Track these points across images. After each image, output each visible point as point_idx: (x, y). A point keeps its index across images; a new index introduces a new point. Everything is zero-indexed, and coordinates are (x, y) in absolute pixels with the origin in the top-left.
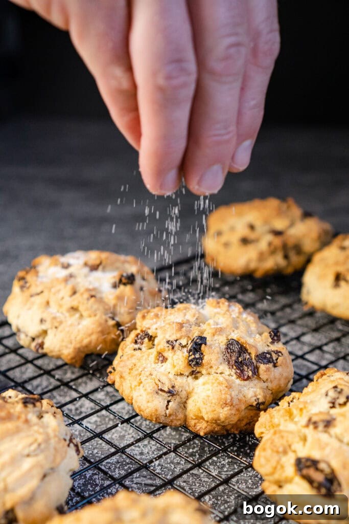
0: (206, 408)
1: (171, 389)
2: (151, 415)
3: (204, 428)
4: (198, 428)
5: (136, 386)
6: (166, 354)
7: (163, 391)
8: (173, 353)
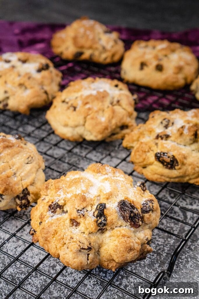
0: (116, 255)
1: (89, 246)
2: (78, 267)
3: (114, 266)
4: (110, 266)
5: (61, 247)
6: (78, 221)
7: (84, 249)
8: (84, 220)
